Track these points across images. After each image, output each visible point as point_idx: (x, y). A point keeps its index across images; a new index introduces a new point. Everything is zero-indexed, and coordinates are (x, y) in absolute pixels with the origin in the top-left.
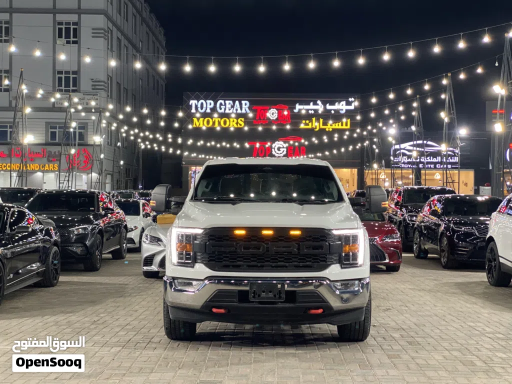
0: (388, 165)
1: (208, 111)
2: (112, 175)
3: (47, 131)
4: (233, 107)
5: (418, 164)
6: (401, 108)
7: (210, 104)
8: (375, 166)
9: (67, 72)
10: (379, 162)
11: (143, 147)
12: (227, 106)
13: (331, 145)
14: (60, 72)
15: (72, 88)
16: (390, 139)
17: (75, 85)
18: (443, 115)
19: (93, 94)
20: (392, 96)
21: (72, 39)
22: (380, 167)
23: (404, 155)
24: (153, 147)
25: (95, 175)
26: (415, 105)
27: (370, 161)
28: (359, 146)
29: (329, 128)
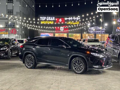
0: (88, 33)
1: (45, 20)
2: (21, 35)
3: (5, 24)
4: (51, 18)
5: (95, 32)
6: (90, 18)
7: (45, 18)
8: (85, 33)
9: (10, 10)
10: (86, 32)
11: (29, 28)
12: (49, 18)
13: (74, 28)
14: (8, 10)
15: (11, 14)
16: (88, 26)
17: (12, 13)
18: (101, 20)
19: (15, 15)
20: (88, 15)
21: (11, 2)
22: (86, 33)
23: (92, 30)
24: (31, 29)
26: (94, 17)
27: (84, 32)
28: (81, 28)
29: (74, 24)
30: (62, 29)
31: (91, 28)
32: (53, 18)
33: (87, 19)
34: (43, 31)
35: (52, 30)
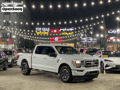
0: (81, 43)
2: (18, 45)
4: (46, 29)
5: (88, 42)
9: (7, 21)
10: (79, 42)
11: (25, 38)
12: (44, 29)
13: (68, 38)
16: (81, 37)
19: (11, 26)
24: (27, 39)
25: (13, 45)
27: (77, 42)
28: (74, 38)
29: (67, 34)
30: (56, 39)
31: (84, 39)
32: (48, 29)
33: (79, 31)
34: (38, 41)
35: (48, 40)
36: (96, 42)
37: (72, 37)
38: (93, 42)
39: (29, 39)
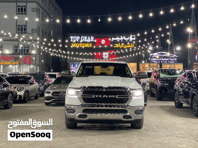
0: (149, 62)
2: (40, 66)
3: (14, 49)
4: (87, 39)
5: (160, 61)
9: (22, 26)
11: (52, 55)
13: (125, 54)
15: (23, 32)
16: (149, 51)
22: (145, 62)
25: (32, 66)
27: (141, 60)
28: (137, 54)
31: (153, 54)
33: (145, 40)
34: (75, 59)
36: (176, 59)
37: (133, 52)
38: (171, 61)
39: (58, 56)
